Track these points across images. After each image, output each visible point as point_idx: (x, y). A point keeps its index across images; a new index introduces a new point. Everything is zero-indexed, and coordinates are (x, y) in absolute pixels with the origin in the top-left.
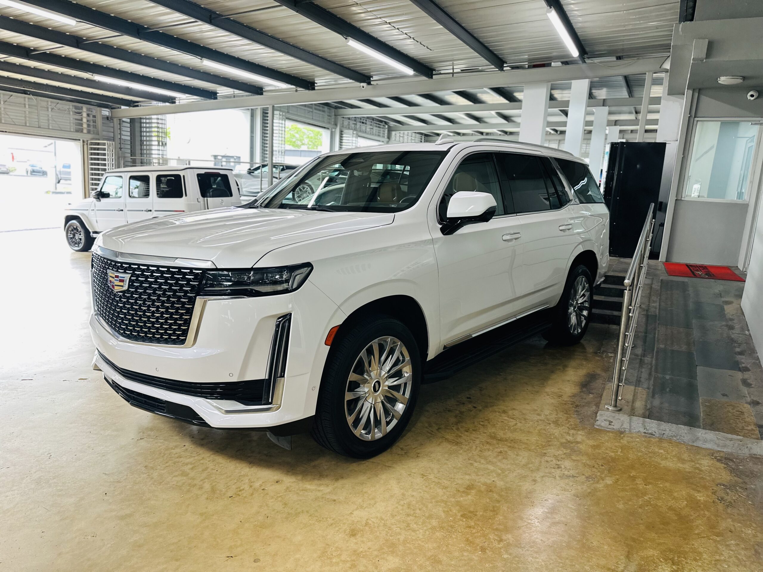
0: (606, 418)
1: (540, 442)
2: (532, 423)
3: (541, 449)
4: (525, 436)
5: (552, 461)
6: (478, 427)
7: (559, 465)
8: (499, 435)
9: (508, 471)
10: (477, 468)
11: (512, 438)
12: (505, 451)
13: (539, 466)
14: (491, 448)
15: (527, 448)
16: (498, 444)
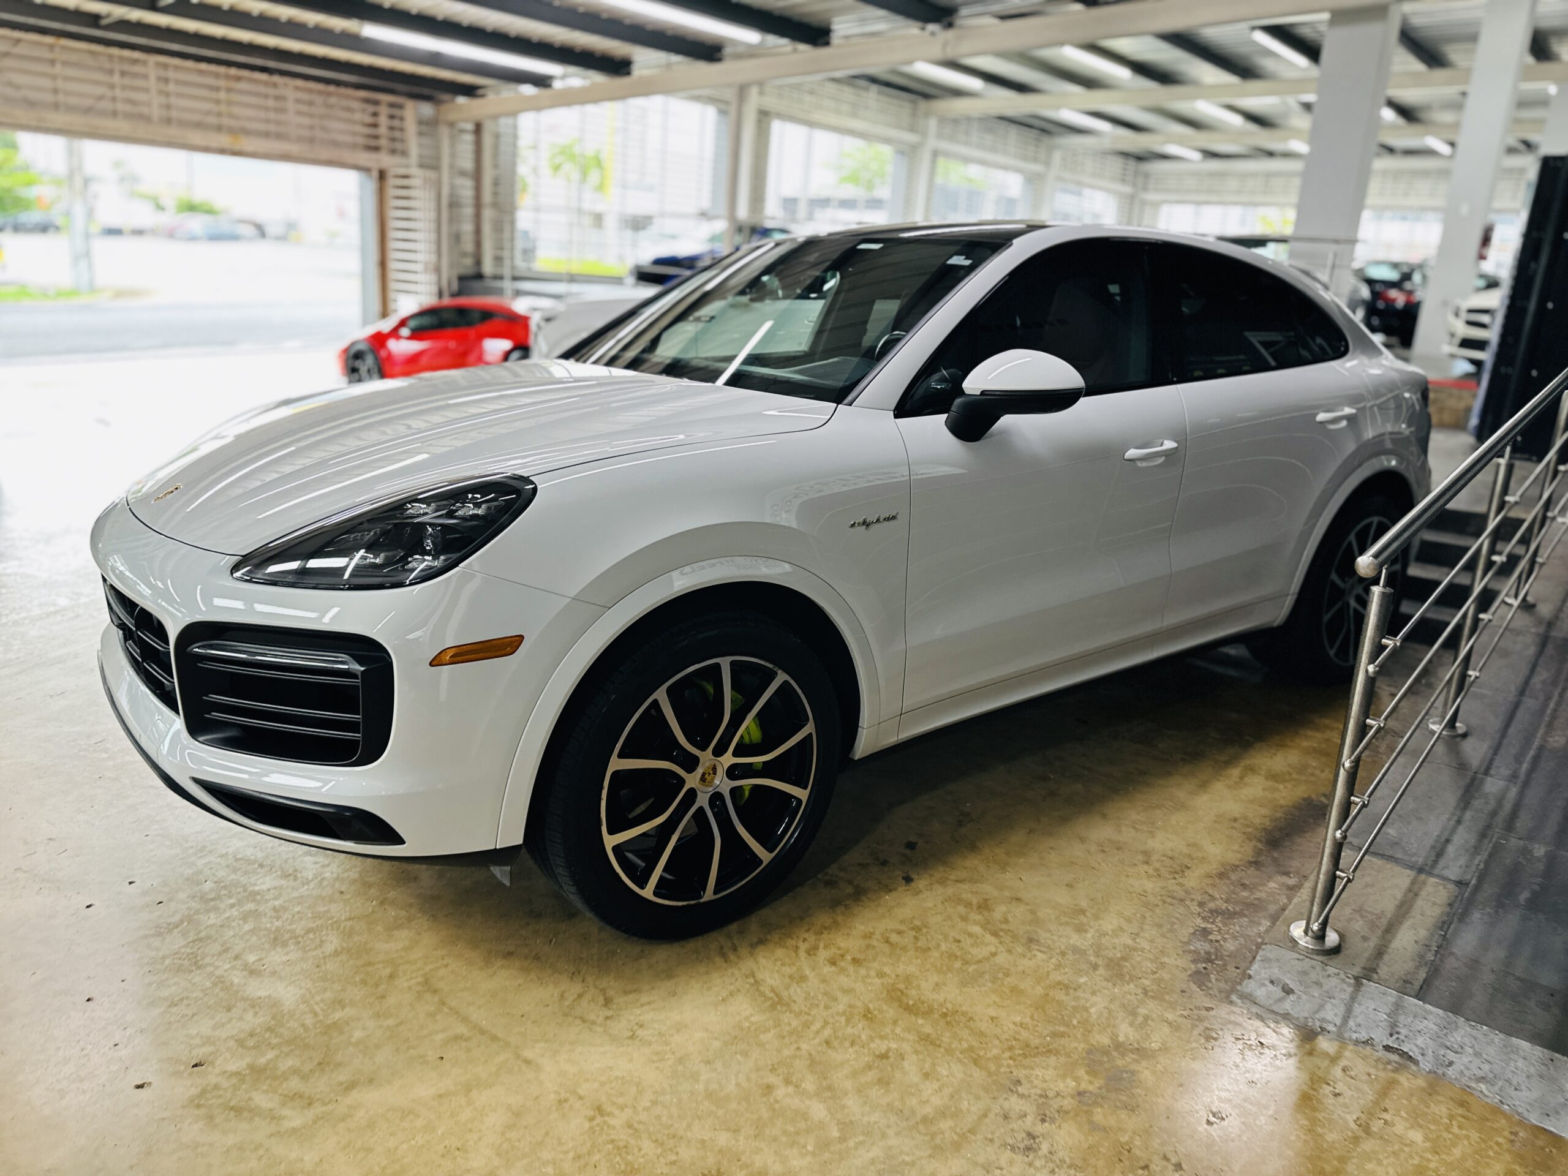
0: (1276, 972)
1: (1024, 1034)
2: (1044, 956)
3: (1015, 1060)
4: (994, 1002)
5: (1025, 1115)
6: (874, 952)
7: (1034, 1138)
8: (918, 987)
9: (861, 1138)
10: (777, 1106)
11: (949, 1006)
12: (901, 1054)
13: (969, 1131)
14: (864, 1037)
15: (973, 1052)
16: (895, 1022)
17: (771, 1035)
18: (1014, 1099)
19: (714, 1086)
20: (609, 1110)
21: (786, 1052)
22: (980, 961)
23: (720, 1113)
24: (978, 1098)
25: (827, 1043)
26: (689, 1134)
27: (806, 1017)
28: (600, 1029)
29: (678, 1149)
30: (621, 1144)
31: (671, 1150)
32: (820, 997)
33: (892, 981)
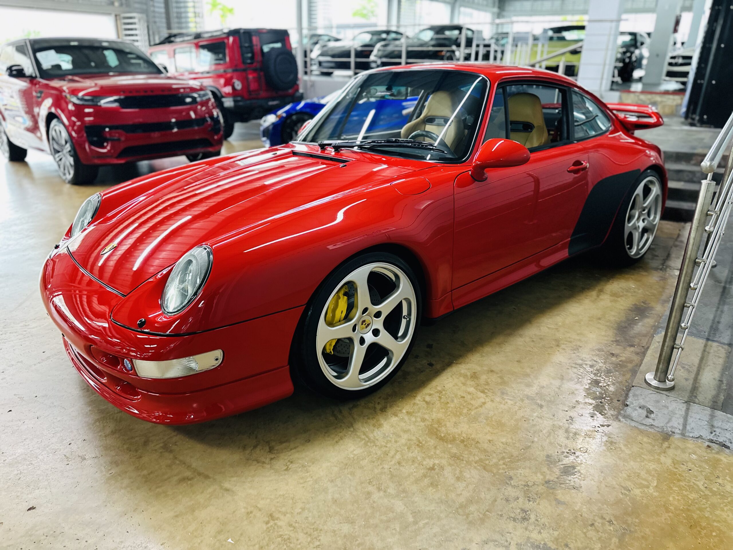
0: (642, 402)
1: (509, 449)
2: (512, 402)
3: (506, 465)
4: (489, 431)
5: (518, 498)
6: (418, 407)
7: (526, 512)
8: (445, 425)
9: (426, 521)
10: (375, 505)
11: (464, 435)
12: (441, 467)
13: (487, 511)
14: (419, 458)
15: (482, 462)
16: (435, 448)
17: (366, 461)
18: (510, 489)
19: (337, 496)
20: (277, 516)
21: (376, 471)
22: (477, 408)
23: (343, 512)
24: (489, 489)
25: (399, 463)
26: (326, 527)
27: (385, 448)
28: (269, 466)
29: (320, 538)
30: (286, 537)
31: (316, 538)
32: (391, 436)
33: (430, 423)
